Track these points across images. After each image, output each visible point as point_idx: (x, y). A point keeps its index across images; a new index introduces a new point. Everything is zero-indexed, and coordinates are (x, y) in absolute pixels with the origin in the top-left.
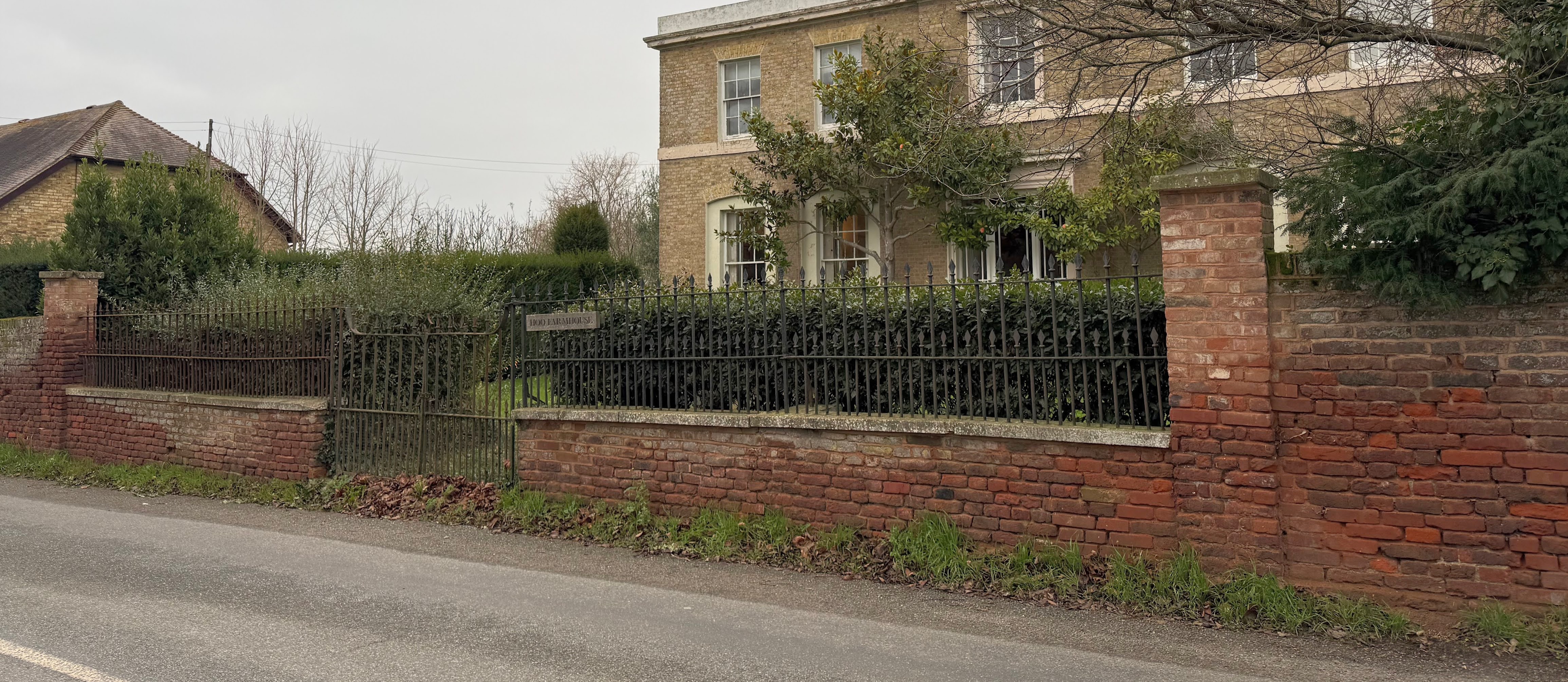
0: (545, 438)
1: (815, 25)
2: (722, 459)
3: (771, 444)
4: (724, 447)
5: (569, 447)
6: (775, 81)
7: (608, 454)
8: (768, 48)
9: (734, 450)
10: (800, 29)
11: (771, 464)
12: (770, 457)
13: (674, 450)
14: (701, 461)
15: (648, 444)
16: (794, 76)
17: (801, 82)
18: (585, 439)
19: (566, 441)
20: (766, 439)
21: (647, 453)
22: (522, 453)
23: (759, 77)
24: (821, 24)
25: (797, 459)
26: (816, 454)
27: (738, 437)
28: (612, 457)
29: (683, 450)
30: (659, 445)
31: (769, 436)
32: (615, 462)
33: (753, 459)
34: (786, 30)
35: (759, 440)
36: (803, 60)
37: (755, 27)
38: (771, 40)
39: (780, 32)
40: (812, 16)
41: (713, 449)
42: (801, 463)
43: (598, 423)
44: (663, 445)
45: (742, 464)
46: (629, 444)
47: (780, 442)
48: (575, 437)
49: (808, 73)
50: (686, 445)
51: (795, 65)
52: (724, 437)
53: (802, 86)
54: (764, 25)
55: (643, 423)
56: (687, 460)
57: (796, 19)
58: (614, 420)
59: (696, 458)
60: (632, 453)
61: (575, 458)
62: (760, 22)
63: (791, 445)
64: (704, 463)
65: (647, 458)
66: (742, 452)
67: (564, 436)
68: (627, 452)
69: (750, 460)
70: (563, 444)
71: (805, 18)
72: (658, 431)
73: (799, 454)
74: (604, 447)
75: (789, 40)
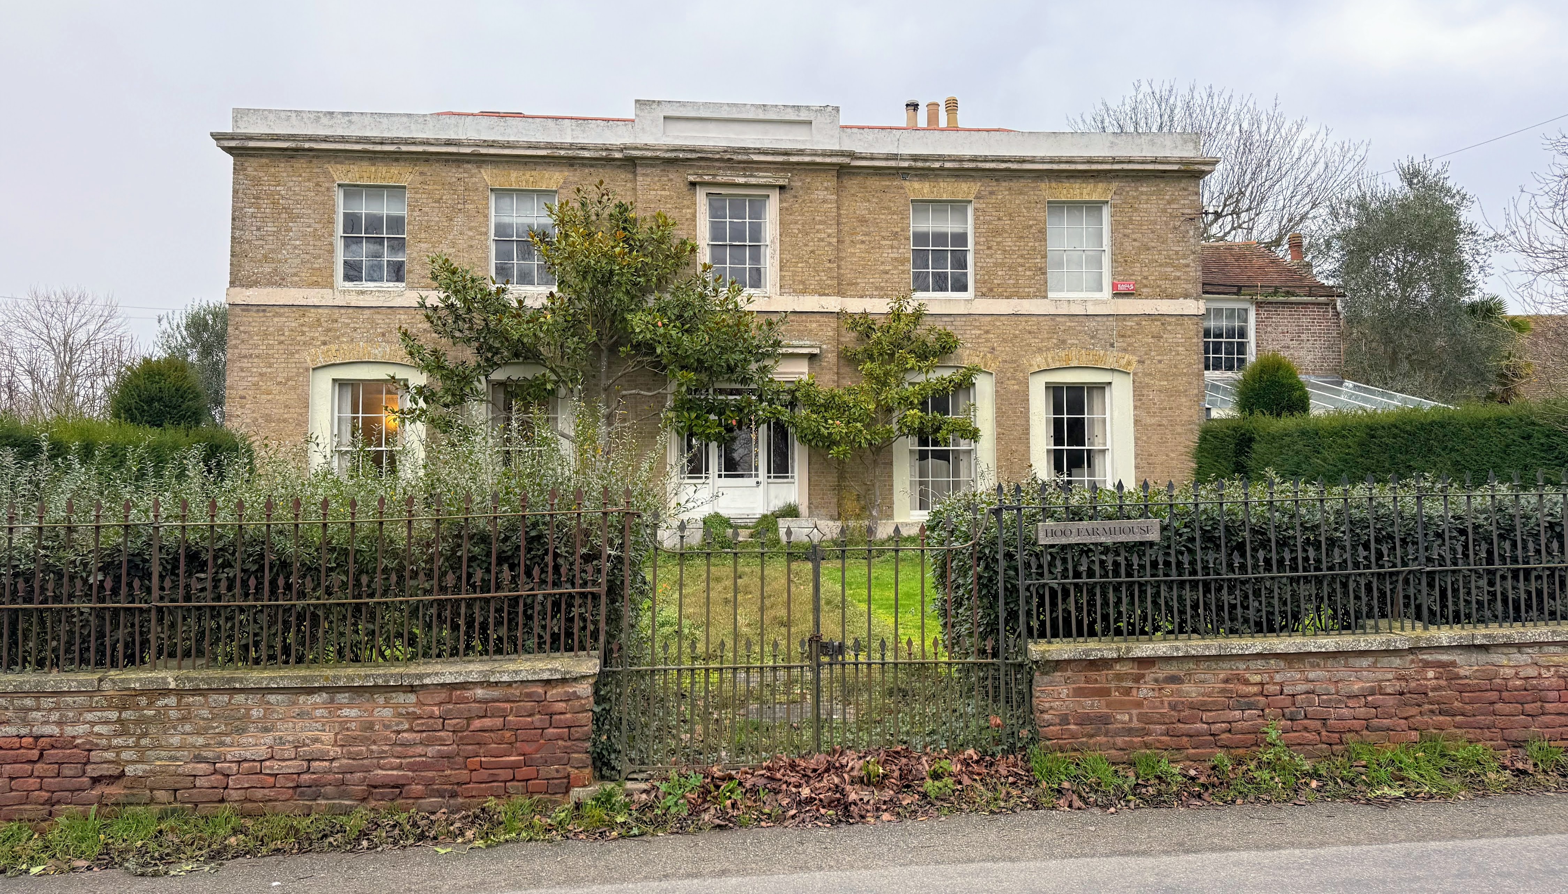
0: (1087, 682)
1: (491, 162)
2: (1362, 688)
3: (1427, 664)
4: (1365, 673)
5: (1128, 691)
6: (428, 221)
7: (1194, 695)
8: (421, 179)
9: (1379, 675)
10: (468, 162)
11: (1426, 686)
12: (1426, 679)
13: (1294, 683)
14: (1333, 691)
15: (1257, 678)
16: (459, 219)
17: (470, 229)
18: (1156, 680)
19: (1124, 684)
20: (1421, 660)
21: (1255, 689)
22: (1047, 705)
23: (405, 213)
24: (501, 162)
25: (1461, 678)
26: (1484, 671)
27: (1386, 660)
28: (1200, 698)
29: (1308, 681)
30: (1272, 678)
31: (1425, 657)
32: (1204, 703)
33: (1404, 684)
34: (447, 161)
35: (1412, 661)
36: (473, 202)
37: (404, 148)
38: (426, 169)
39: (438, 161)
40: (492, 151)
41: (1350, 676)
42: (1467, 681)
43: (1187, 658)
44: (1278, 678)
45: (1389, 690)
46: (1226, 681)
47: (1439, 661)
48: (1138, 679)
49: (481, 219)
50: (1312, 675)
51: (460, 206)
52: (1365, 662)
53: (471, 234)
54: (420, 149)
55: (1257, 654)
56: (1313, 693)
57: (468, 150)
58: (1214, 652)
59: (1326, 689)
60: (1231, 691)
61: (1139, 704)
62: (414, 143)
63: (1453, 664)
64: (1337, 693)
65: (1255, 695)
66: (1390, 676)
67: (1119, 677)
68: (1223, 691)
69: (1398, 685)
70: (1117, 689)
71: (483, 151)
72: (1272, 662)
73: (1462, 672)
74: (1186, 687)
75: (452, 174)
